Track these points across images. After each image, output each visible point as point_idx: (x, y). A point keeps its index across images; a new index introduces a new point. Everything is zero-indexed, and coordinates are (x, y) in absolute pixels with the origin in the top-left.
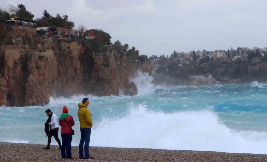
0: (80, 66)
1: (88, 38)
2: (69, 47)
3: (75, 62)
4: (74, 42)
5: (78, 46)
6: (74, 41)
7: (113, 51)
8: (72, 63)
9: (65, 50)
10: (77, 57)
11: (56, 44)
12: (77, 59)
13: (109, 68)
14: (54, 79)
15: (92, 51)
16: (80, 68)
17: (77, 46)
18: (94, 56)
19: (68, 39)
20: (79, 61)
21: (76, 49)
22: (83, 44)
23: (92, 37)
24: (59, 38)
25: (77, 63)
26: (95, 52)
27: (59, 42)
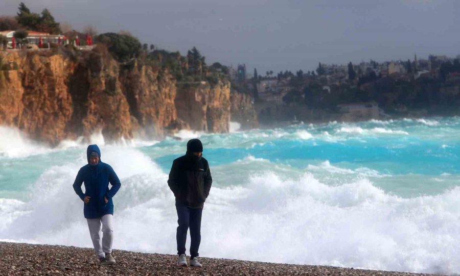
0: (68, 95)
1: (81, 49)
2: (47, 63)
3: (58, 89)
4: (56, 56)
5: (63, 62)
6: (57, 54)
7: (144, 68)
8: (53, 89)
9: (40, 69)
10: (62, 79)
11: (25, 59)
12: (62, 83)
13: (115, 96)
14: (18, 116)
15: (87, 69)
16: (68, 98)
17: (61, 62)
18: (90, 77)
19: (46, 51)
20: (66, 87)
21: (60, 67)
22: (73, 59)
23: (89, 48)
24: (30, 50)
25: (62, 91)
26: (92, 72)
27: (30, 55)
